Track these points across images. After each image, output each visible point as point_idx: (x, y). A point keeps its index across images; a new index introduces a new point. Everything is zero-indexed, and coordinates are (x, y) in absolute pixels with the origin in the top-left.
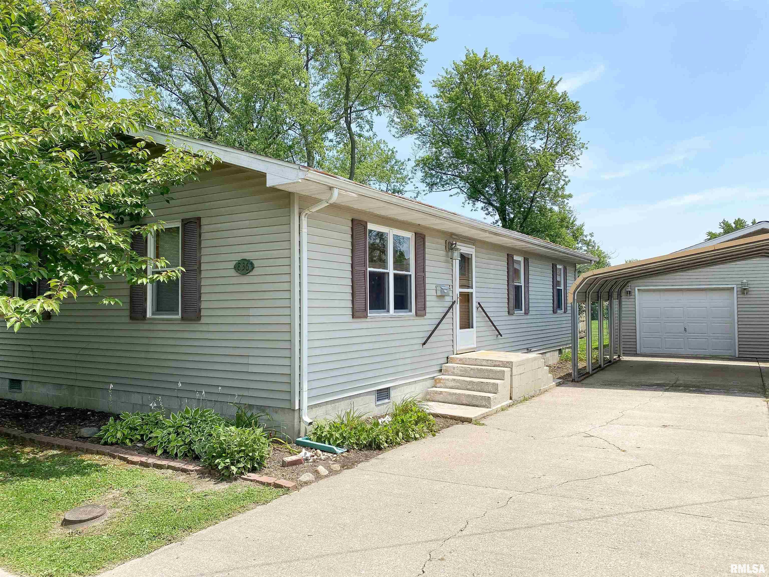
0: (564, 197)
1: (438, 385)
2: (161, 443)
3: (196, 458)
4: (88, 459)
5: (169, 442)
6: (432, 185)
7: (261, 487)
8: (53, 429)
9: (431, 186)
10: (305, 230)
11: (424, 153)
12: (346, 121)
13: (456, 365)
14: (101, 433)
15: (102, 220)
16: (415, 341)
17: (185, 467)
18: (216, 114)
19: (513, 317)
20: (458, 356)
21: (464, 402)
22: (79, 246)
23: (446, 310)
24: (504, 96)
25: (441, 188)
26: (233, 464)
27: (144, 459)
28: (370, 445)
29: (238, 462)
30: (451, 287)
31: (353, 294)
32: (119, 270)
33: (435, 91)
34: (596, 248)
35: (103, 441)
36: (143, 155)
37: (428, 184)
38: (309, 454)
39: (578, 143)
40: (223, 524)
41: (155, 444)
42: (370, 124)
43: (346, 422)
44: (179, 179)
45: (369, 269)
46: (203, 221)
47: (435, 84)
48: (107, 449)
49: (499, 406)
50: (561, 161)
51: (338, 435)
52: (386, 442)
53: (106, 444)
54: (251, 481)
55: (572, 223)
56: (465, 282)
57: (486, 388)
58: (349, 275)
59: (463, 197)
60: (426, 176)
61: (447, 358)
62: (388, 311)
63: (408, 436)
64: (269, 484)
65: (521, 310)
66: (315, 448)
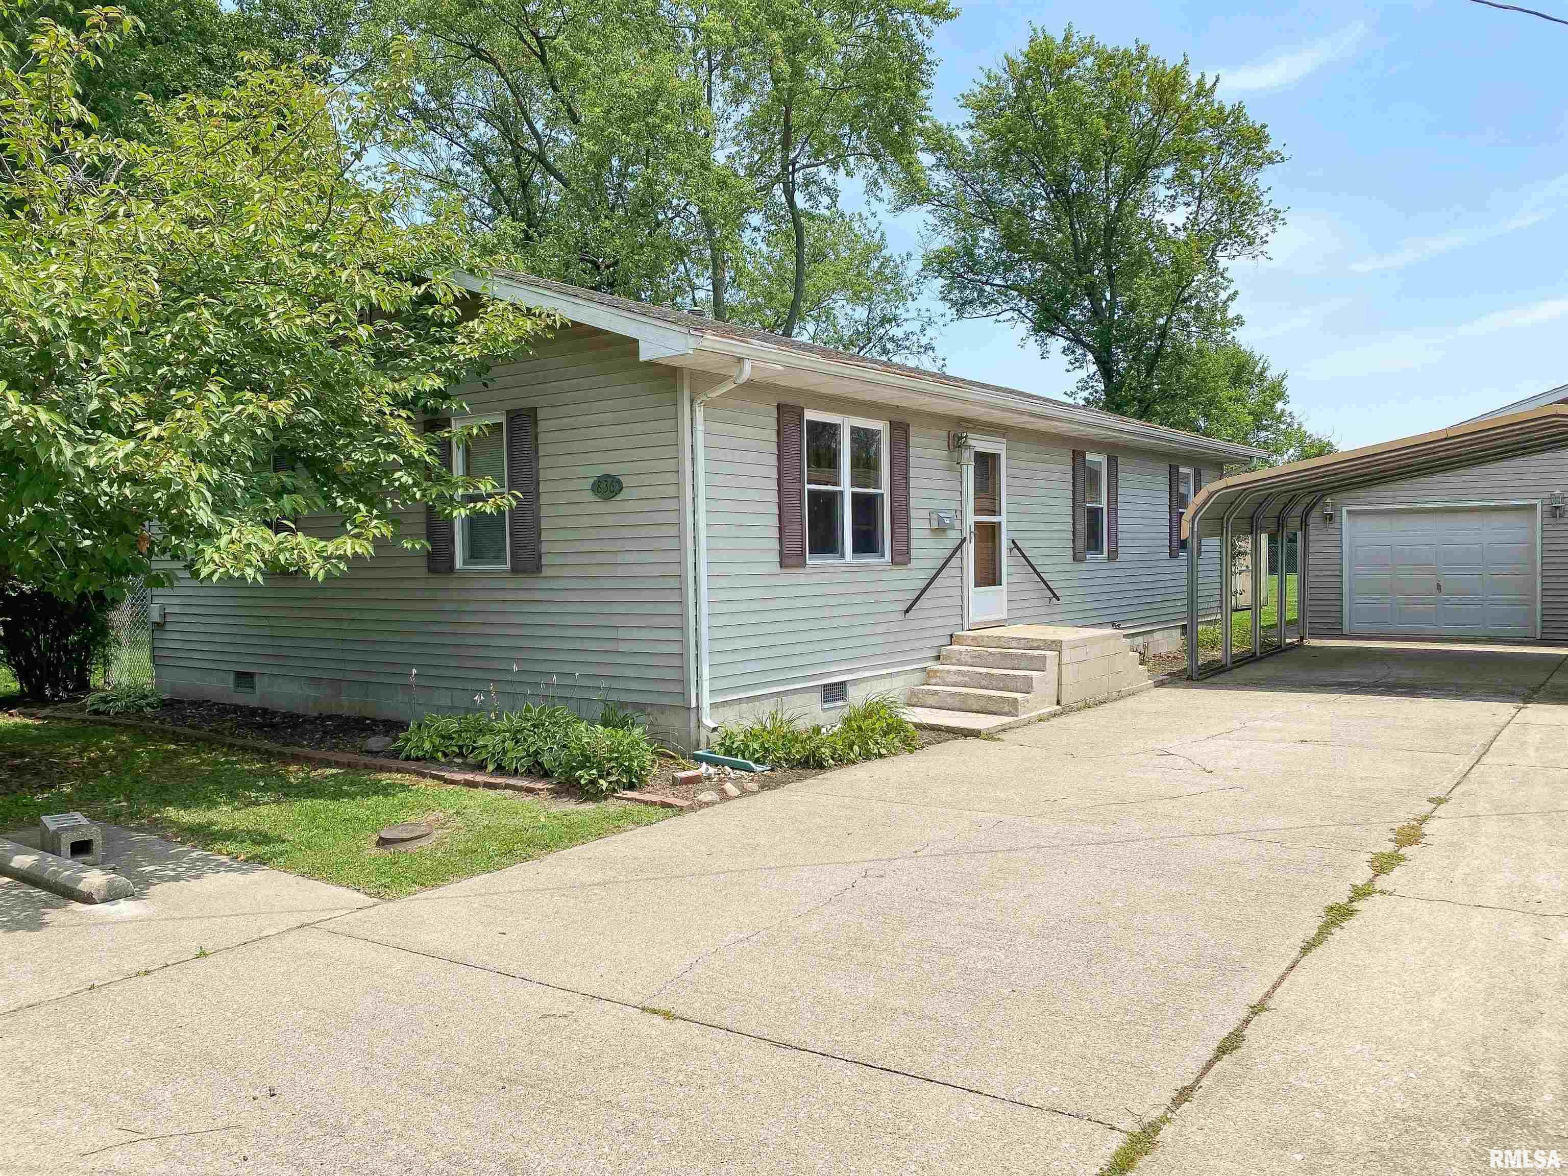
0: (1225, 323)
1: (933, 681)
2: (493, 755)
3: (546, 775)
4: (385, 778)
5: (505, 752)
6: (963, 304)
7: (642, 806)
8: (322, 740)
9: (961, 307)
10: (700, 427)
11: (942, 241)
12: (786, 191)
13: (963, 648)
14: (400, 743)
15: (398, 420)
16: (893, 607)
17: (531, 785)
18: (537, 179)
19: (1083, 566)
20: (970, 633)
21: (974, 707)
22: (366, 460)
23: (948, 553)
24: (1102, 122)
25: (980, 312)
26: (601, 777)
27: (469, 777)
28: (807, 761)
29: (609, 774)
30: (958, 513)
31: (780, 528)
32: (423, 496)
33: (968, 116)
34: (1296, 427)
35: (403, 755)
36: (450, 317)
37: (954, 304)
38: (712, 770)
39: (1267, 209)
40: (592, 845)
41: (484, 756)
42: (832, 193)
43: (770, 728)
44: (507, 353)
45: (807, 487)
46: (541, 414)
47: (966, 101)
48: (413, 765)
49: (1035, 713)
50: (1229, 247)
51: (756, 746)
52: (833, 759)
53: (408, 758)
54: (628, 799)
55: (1261, 374)
56: (986, 504)
57: (1012, 685)
58: (774, 497)
59: (1023, 328)
60: (949, 289)
61: (951, 636)
62: (843, 556)
63: (868, 751)
64: (653, 803)
65: (1102, 553)
66: (723, 763)
